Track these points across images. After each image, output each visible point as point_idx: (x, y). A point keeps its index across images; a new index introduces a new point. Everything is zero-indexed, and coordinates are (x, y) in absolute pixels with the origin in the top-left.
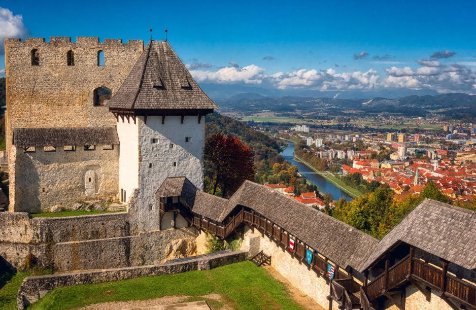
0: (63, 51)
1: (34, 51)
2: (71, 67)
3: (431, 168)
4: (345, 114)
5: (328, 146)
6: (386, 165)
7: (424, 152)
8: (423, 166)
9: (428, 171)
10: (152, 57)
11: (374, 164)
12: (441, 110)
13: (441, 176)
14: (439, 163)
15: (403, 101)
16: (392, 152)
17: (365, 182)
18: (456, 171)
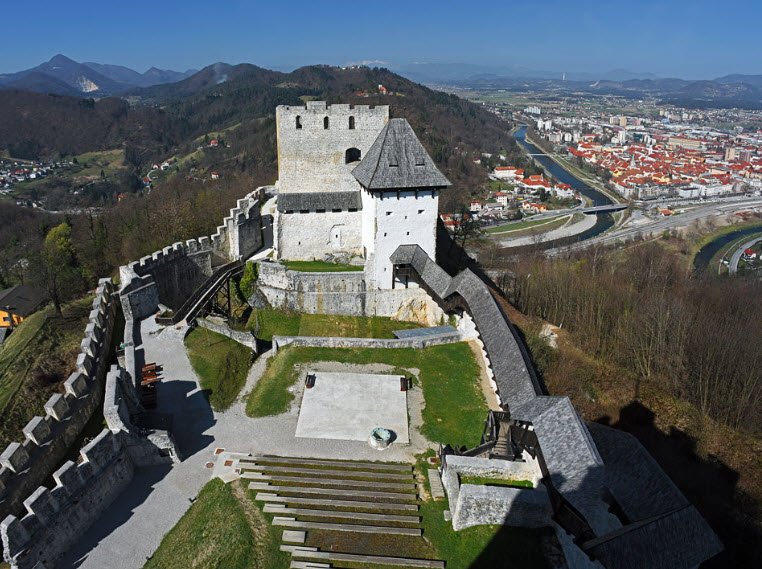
0: (321, 117)
1: (298, 118)
2: (327, 130)
3: (646, 152)
4: (573, 96)
5: (556, 128)
6: (607, 148)
7: (640, 136)
8: (639, 150)
9: (643, 155)
10: (390, 136)
11: (598, 148)
12: (659, 94)
13: (654, 160)
14: (654, 148)
15: (626, 84)
16: (613, 136)
17: (588, 166)
18: (667, 156)
